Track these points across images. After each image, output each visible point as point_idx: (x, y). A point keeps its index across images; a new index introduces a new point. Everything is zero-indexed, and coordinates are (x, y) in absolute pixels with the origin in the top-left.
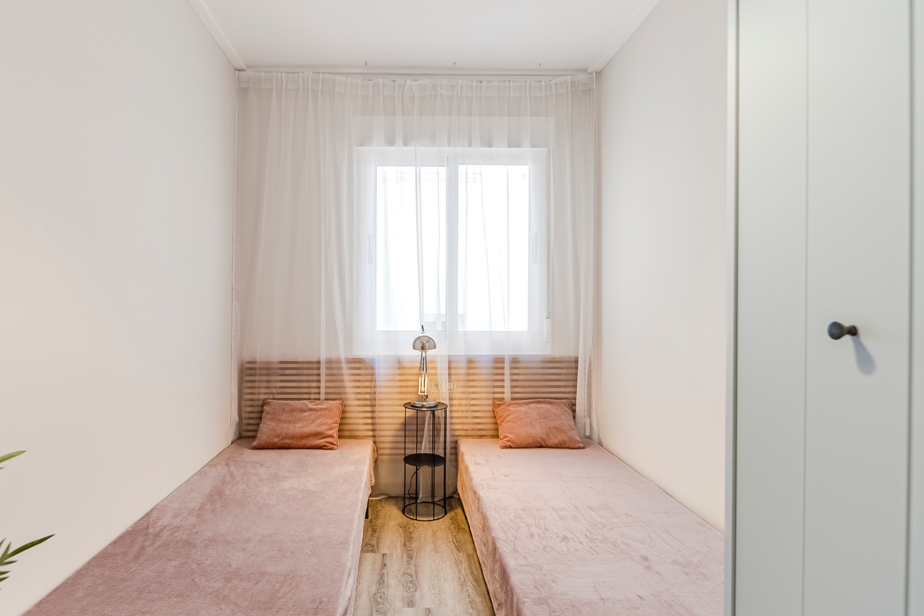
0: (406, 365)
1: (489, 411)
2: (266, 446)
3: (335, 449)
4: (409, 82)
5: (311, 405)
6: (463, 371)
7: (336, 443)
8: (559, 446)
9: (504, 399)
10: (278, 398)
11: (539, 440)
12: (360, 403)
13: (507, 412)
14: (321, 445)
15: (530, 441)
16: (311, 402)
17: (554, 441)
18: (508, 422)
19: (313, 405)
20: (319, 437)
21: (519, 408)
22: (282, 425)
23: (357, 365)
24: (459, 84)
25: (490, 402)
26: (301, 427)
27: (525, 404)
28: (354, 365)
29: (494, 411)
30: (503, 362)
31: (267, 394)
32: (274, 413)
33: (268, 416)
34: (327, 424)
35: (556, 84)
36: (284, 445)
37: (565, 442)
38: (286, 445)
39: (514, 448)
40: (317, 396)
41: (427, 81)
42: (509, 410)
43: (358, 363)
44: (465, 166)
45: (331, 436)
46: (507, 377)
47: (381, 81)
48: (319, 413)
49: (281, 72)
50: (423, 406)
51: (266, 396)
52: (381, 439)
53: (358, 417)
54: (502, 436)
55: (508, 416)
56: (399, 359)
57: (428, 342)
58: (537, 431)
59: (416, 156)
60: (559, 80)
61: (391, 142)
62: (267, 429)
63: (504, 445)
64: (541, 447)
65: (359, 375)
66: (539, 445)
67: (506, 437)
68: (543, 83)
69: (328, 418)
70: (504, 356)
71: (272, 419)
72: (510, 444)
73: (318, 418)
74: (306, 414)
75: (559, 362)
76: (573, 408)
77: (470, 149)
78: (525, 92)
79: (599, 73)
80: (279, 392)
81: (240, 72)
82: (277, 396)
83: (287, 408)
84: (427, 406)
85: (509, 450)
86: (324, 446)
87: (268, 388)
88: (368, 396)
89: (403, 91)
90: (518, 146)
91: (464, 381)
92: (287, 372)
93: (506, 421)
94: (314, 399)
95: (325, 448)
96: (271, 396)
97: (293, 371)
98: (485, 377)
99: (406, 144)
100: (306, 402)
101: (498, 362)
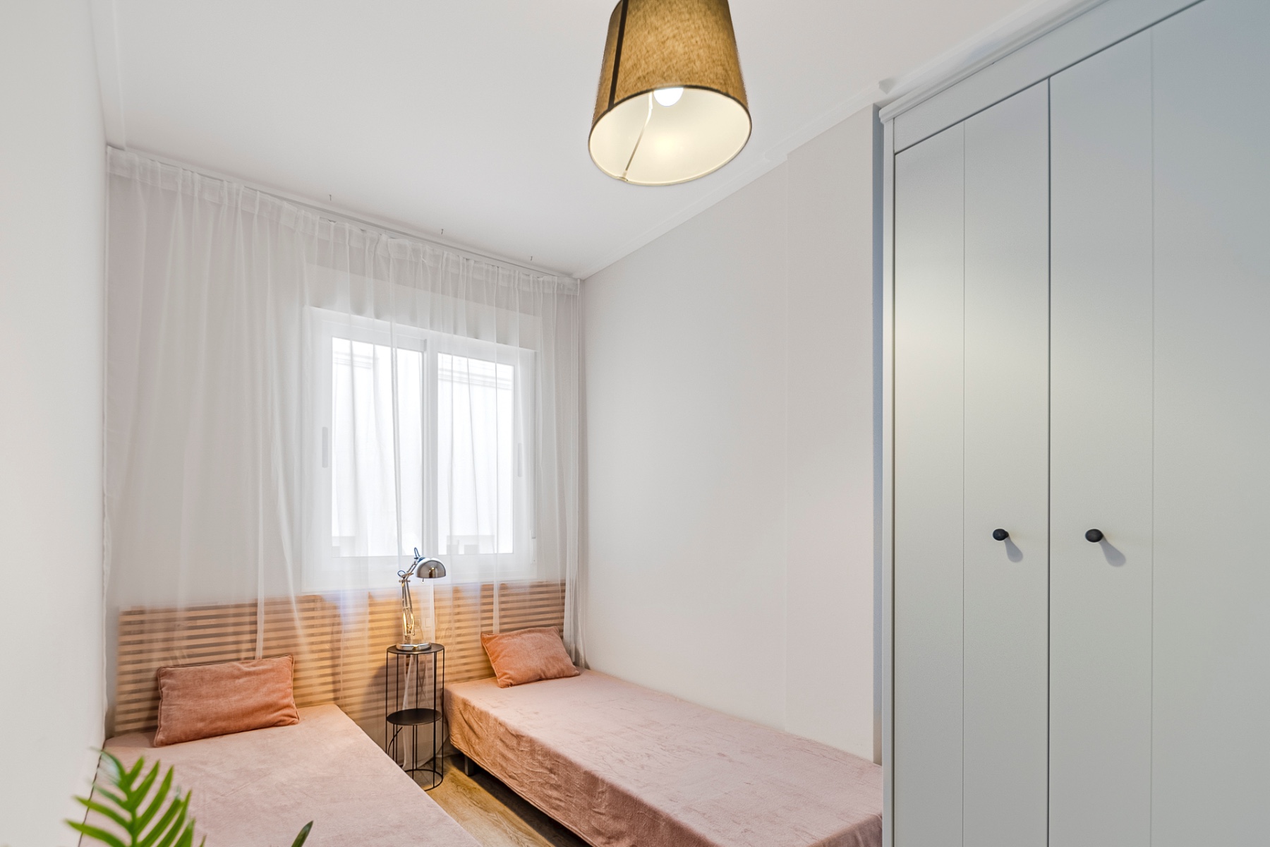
0: (379, 600)
1: (478, 648)
2: (183, 737)
3: (297, 723)
4: (384, 237)
5: (245, 668)
6: (449, 603)
7: (296, 715)
8: (558, 676)
9: (491, 632)
10: (184, 663)
11: (540, 672)
12: (316, 656)
13: (501, 646)
14: (276, 721)
15: (531, 674)
16: (243, 663)
17: (553, 671)
18: (504, 656)
19: (247, 667)
20: (271, 710)
21: (512, 640)
22: (205, 702)
23: (312, 605)
24: (445, 256)
25: (478, 637)
26: (239, 701)
27: (517, 635)
28: (307, 606)
29: (483, 647)
30: (492, 589)
31: (165, 659)
32: (187, 687)
33: (176, 693)
34: (280, 690)
35: (543, 282)
36: (215, 731)
37: (563, 671)
38: (219, 730)
39: (515, 685)
40: (251, 654)
41: (406, 242)
42: (502, 643)
43: (311, 602)
44: (450, 357)
45: (288, 706)
46: (496, 607)
47: (347, 226)
48: (263, 677)
49: (192, 172)
50: (414, 649)
51: (162, 664)
52: (348, 701)
53: (315, 675)
54: (500, 674)
55: (502, 651)
56: (369, 593)
57: (437, 567)
58: (535, 663)
59: (392, 334)
60: (547, 278)
61: (359, 310)
62: (176, 712)
63: (505, 683)
64: (540, 679)
65: (313, 618)
66: (538, 678)
67: (506, 674)
68: (531, 278)
69: (278, 682)
70: (493, 582)
71: (184, 696)
72: (511, 681)
73: (265, 682)
74: (241, 681)
75: (547, 586)
76: (561, 633)
77: (455, 336)
78: (514, 283)
79: (583, 281)
80: (185, 654)
81: (116, 151)
82: (181, 662)
83: (207, 677)
84: (420, 648)
85: (511, 688)
86: (281, 721)
87: (168, 649)
88: (327, 646)
89: (376, 247)
90: (505, 343)
91: (450, 614)
92: (200, 623)
93: (501, 656)
94: (246, 659)
95: (281, 723)
96: (171, 663)
97: (210, 620)
98: (472, 608)
99: (378, 316)
100: (235, 663)
101: (487, 589)
